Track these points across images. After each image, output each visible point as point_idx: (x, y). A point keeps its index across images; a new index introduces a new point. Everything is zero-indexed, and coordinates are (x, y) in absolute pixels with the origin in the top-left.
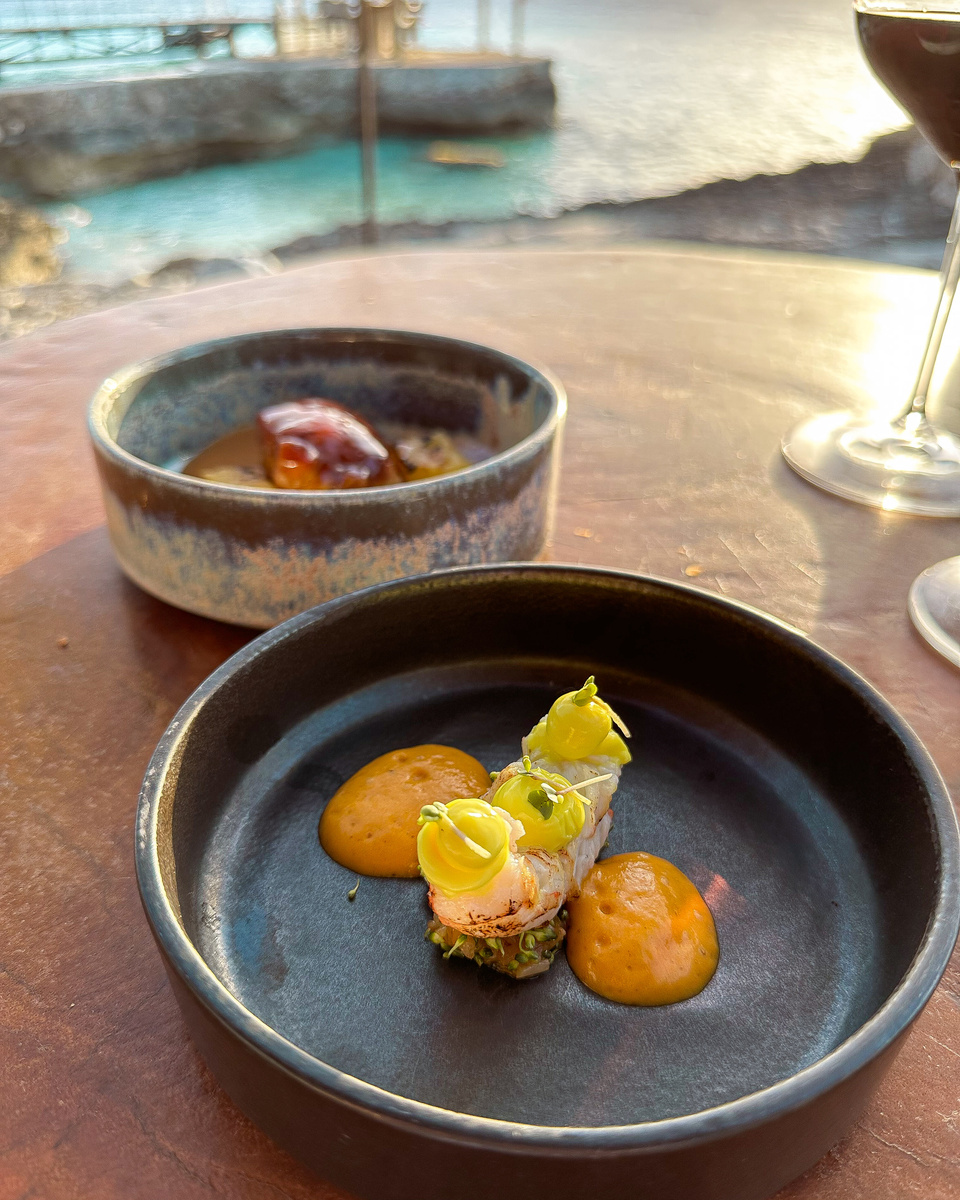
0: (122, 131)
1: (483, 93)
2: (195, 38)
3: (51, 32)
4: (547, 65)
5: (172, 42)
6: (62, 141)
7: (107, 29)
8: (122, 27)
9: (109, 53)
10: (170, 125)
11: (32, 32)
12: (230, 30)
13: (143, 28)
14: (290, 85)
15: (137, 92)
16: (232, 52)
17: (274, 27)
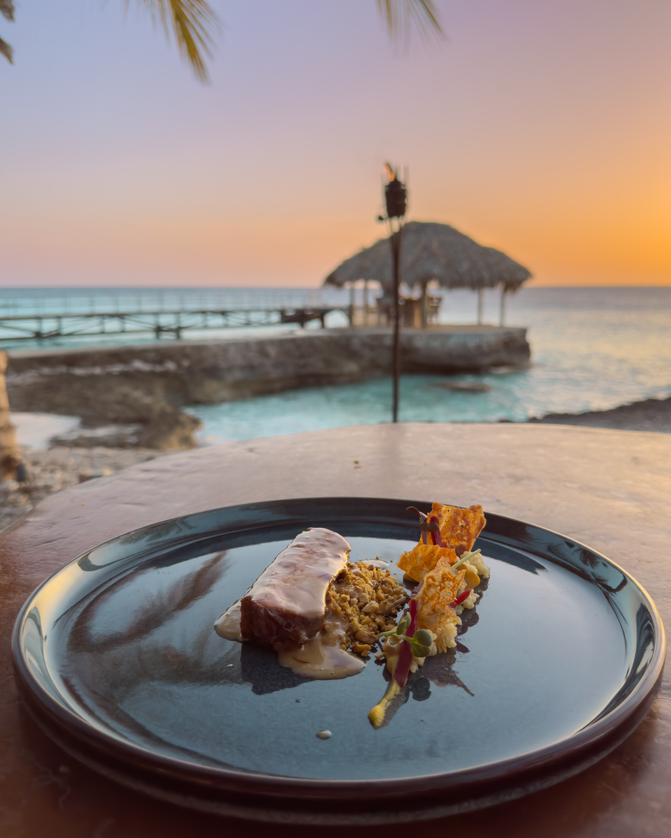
0: (250, 367)
1: (479, 347)
2: (301, 317)
3: (215, 313)
4: (523, 332)
5: (286, 319)
6: (213, 372)
7: (247, 311)
8: (258, 310)
9: (248, 324)
10: (277, 365)
11: (204, 312)
12: (321, 314)
13: (268, 311)
14: (356, 343)
15: (262, 346)
16: (323, 326)
17: (350, 311)
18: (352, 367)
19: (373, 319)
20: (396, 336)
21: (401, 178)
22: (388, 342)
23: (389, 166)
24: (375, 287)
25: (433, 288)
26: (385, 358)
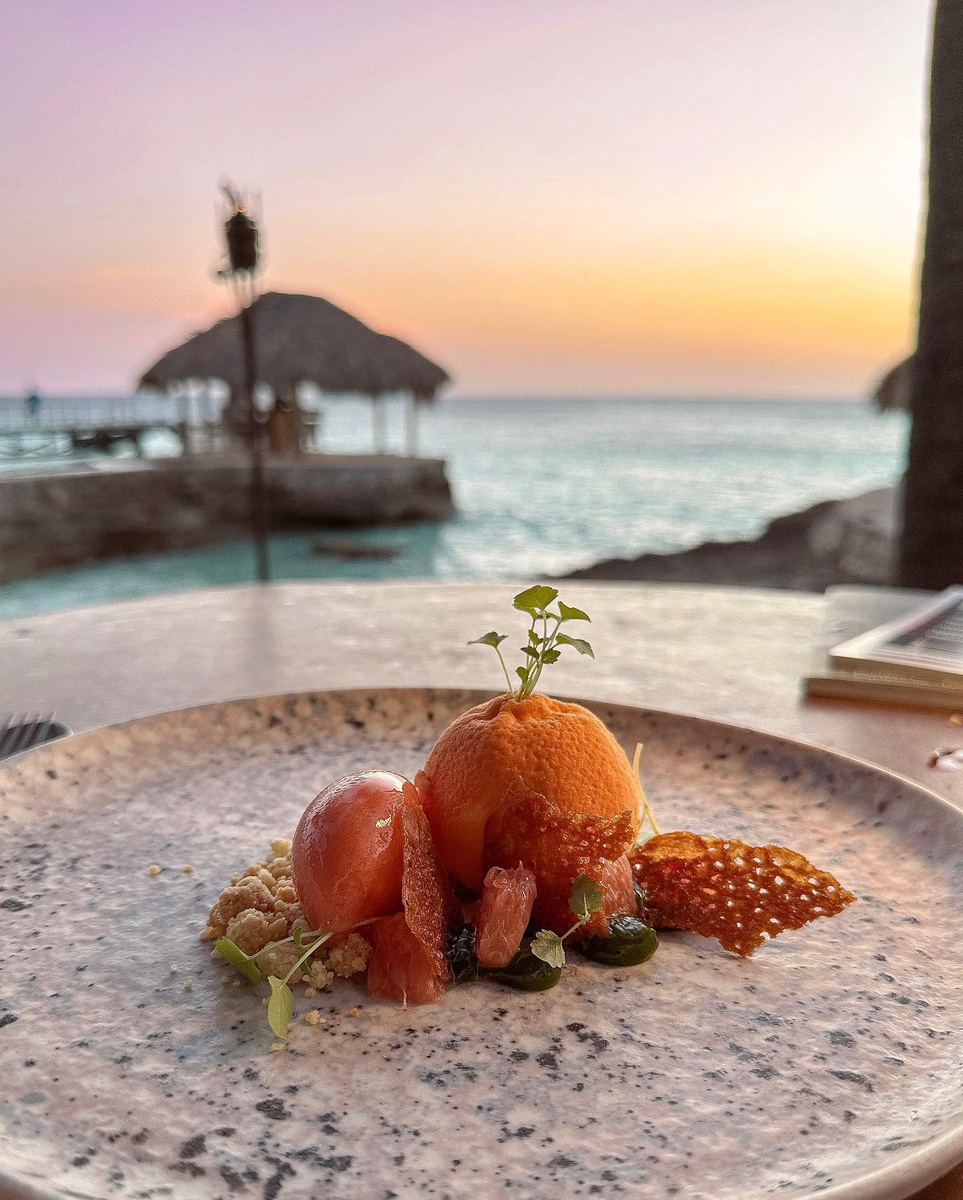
1: (381, 488)
2: (103, 440)
4: (441, 465)
5: (80, 445)
7: (16, 434)
8: (33, 433)
9: (18, 455)
12: (134, 434)
13: (50, 434)
14: (194, 482)
15: (42, 488)
16: (140, 454)
17: (181, 430)
18: (189, 518)
19: (219, 443)
20: (257, 471)
21: (249, 212)
22: (245, 480)
23: (227, 191)
24: (218, 392)
25: (309, 396)
26: (240, 504)
